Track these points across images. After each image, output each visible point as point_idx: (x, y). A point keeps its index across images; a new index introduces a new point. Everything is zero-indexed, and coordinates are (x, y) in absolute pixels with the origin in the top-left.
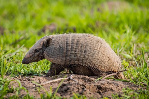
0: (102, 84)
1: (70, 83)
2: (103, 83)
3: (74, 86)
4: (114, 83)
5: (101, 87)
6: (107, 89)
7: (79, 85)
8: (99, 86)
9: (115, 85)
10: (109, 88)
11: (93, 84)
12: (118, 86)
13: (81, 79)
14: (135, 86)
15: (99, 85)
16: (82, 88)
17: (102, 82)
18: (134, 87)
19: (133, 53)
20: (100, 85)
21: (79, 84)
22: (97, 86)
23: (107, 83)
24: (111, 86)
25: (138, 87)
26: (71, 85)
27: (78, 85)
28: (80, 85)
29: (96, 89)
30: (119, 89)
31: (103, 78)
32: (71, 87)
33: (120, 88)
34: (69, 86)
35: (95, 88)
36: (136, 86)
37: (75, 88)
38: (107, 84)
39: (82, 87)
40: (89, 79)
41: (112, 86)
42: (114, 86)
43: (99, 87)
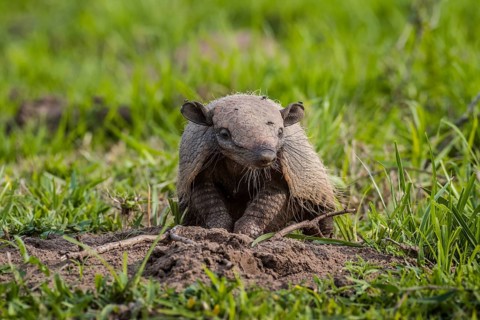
0: (275, 251)
1: (176, 246)
2: (281, 248)
3: (193, 256)
4: (312, 249)
5: (275, 259)
6: (294, 265)
7: (209, 252)
8: (267, 257)
9: (317, 255)
10: (300, 264)
11: (249, 252)
12: (328, 259)
13: (205, 238)
14: (381, 258)
15: (266, 254)
16: (217, 261)
17: (274, 244)
18: (377, 261)
19: (349, 174)
20: (271, 254)
21: (208, 249)
22: (261, 257)
23: (293, 249)
24: (303, 258)
25: (388, 259)
26: (183, 252)
27: (205, 252)
28: (212, 252)
29: (260, 267)
30: (329, 267)
31: (278, 235)
32: (182, 257)
33: (331, 262)
34: (175, 257)
35: (255, 263)
36: (384, 258)
37: (195, 260)
38: (292, 253)
39: (217, 257)
40: (231, 239)
41: (308, 259)
42: (314, 257)
43: (267, 261)
